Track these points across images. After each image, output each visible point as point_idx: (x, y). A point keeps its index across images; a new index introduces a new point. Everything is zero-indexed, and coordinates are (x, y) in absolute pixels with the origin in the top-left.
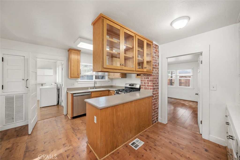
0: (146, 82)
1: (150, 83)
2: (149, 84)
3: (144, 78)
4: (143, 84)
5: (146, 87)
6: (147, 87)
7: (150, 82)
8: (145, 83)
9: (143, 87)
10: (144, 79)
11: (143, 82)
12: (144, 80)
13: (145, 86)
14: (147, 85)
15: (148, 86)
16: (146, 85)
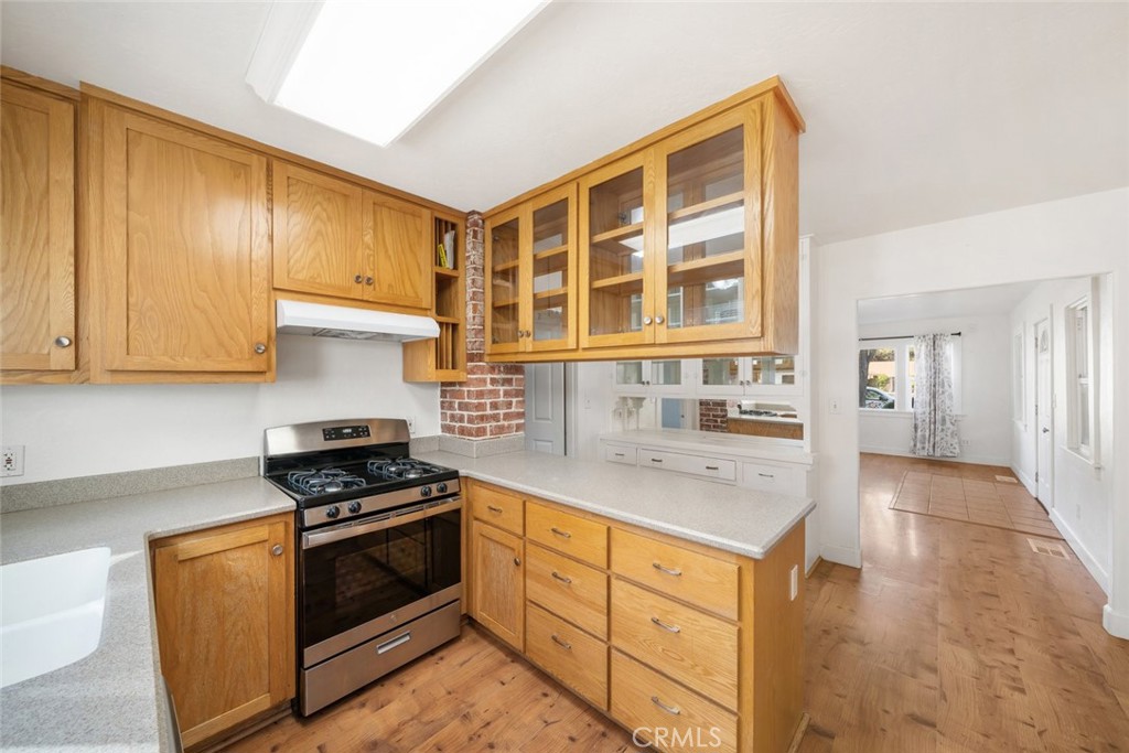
0: (502, 399)
1: (514, 404)
2: (513, 410)
3: (493, 381)
4: (489, 412)
5: (501, 423)
6: (506, 423)
7: (514, 400)
8: (495, 406)
9: (488, 425)
10: (489, 387)
11: (488, 401)
12: (491, 391)
13: (495, 418)
14: (505, 414)
15: (507, 416)
16: (501, 412)
